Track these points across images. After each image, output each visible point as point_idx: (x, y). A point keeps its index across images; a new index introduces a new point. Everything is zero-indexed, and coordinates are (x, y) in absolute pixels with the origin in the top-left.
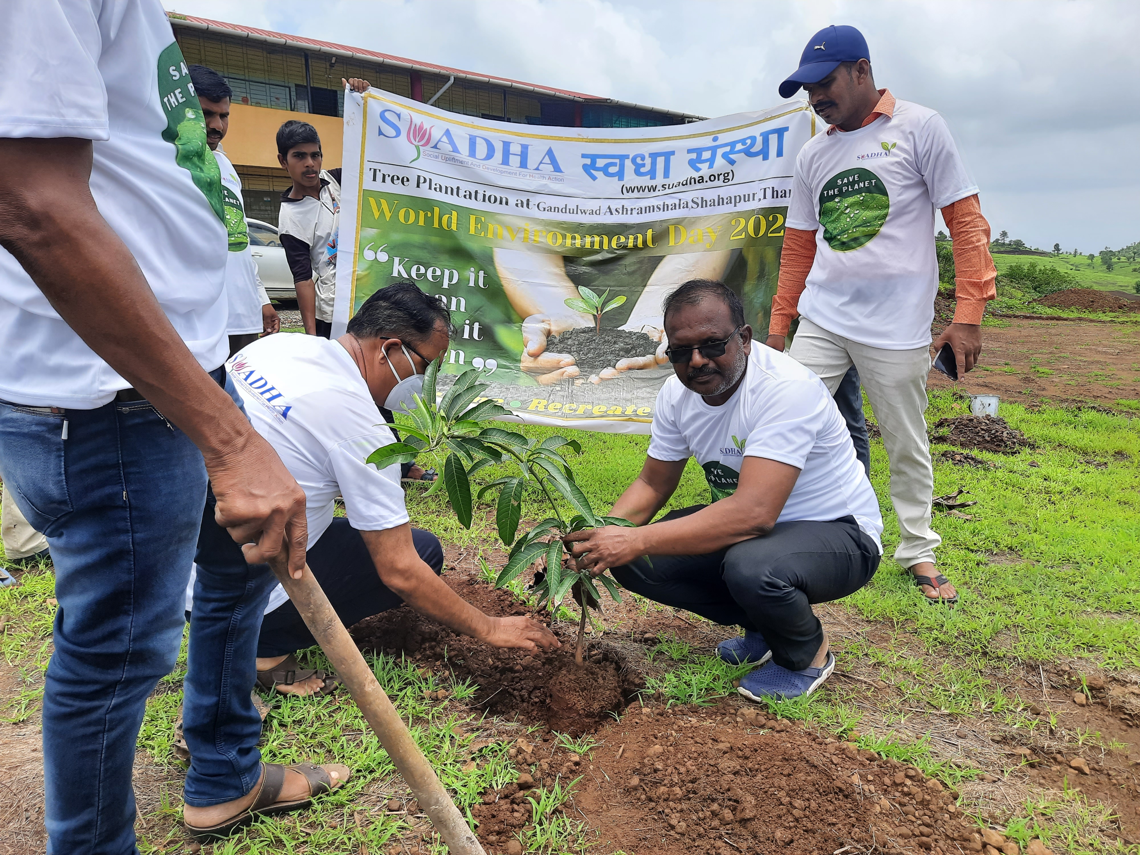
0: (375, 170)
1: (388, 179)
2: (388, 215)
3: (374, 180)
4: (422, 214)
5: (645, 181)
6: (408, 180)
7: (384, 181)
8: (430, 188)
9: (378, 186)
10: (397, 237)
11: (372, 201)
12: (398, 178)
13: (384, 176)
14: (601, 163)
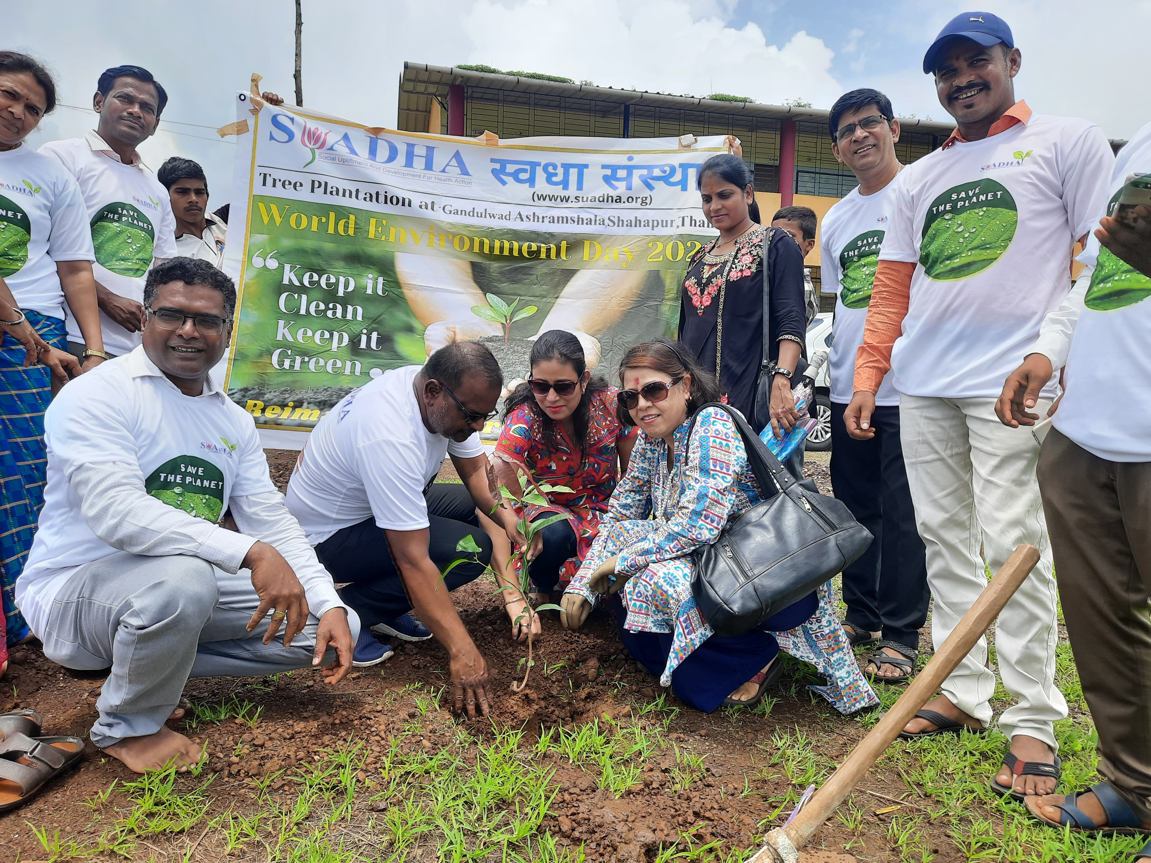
0: (265, 175)
1: (279, 184)
2: (278, 220)
3: (264, 184)
4: (315, 219)
5: (558, 191)
6: (301, 185)
7: (274, 186)
8: (325, 193)
9: (268, 191)
10: (287, 243)
11: (261, 206)
12: (290, 183)
13: (275, 180)
14: (511, 168)
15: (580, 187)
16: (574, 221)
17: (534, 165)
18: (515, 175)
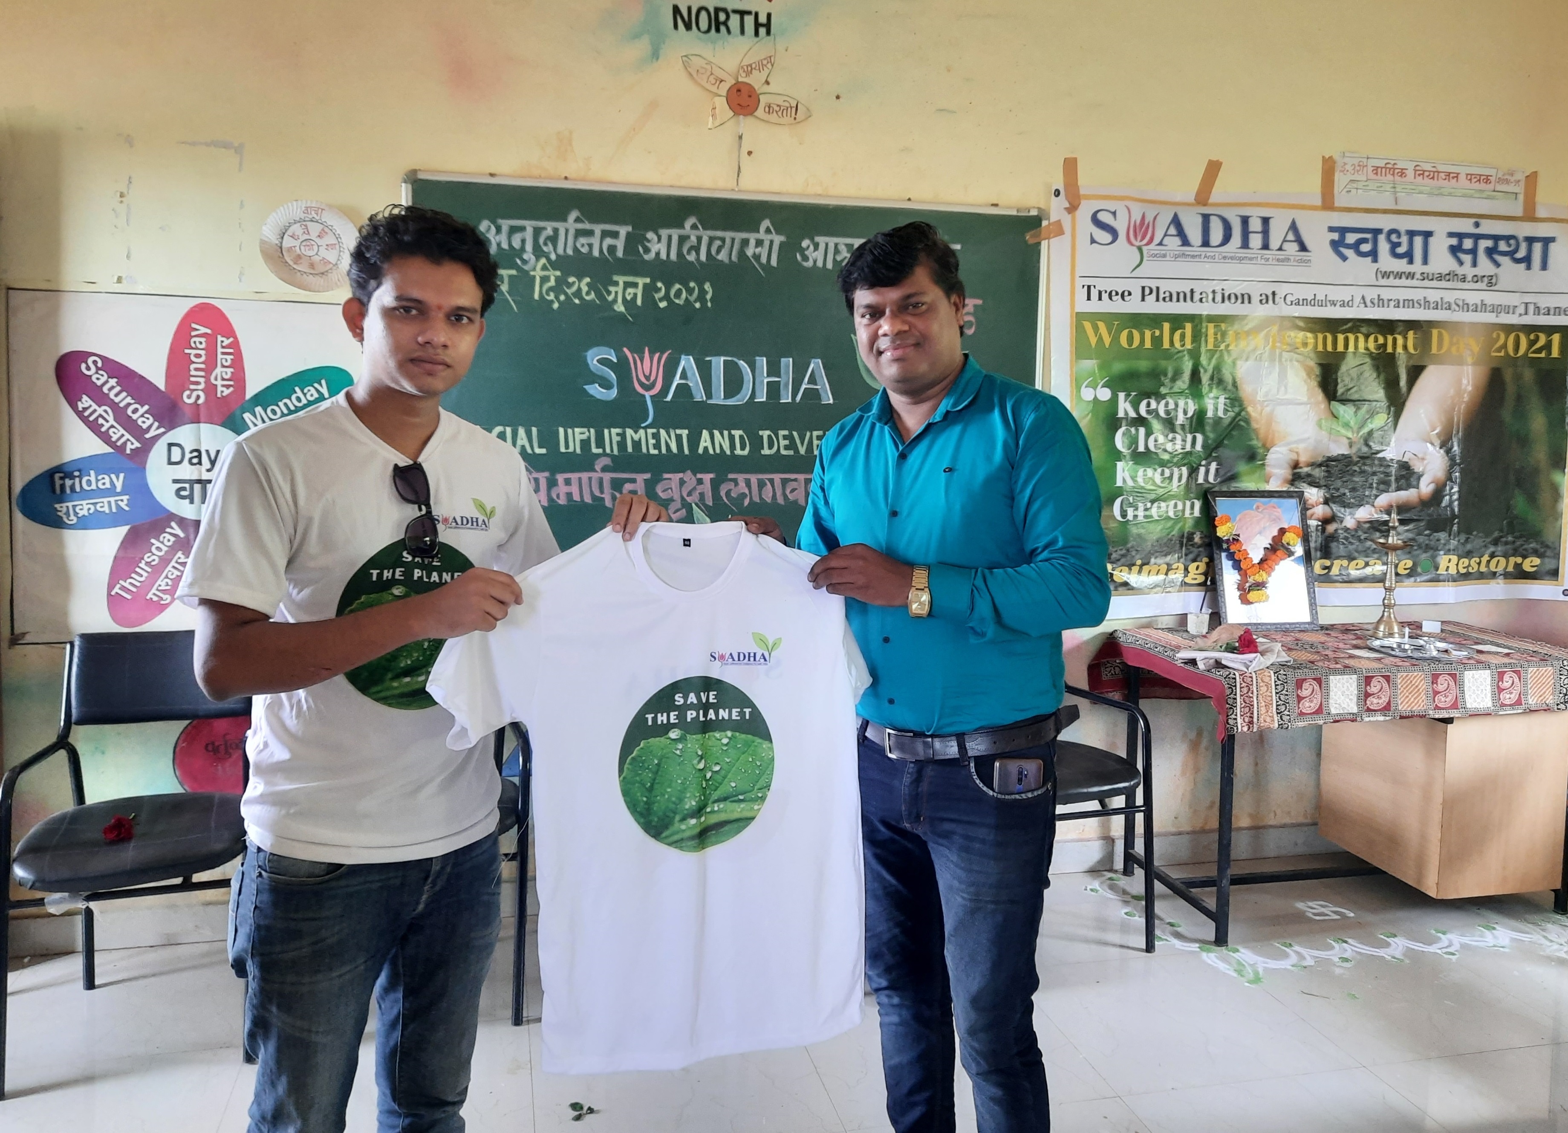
0: (1089, 287)
1: (1105, 296)
2: (1107, 340)
3: (1089, 299)
4: (1148, 334)
5: (1401, 265)
6: (1130, 294)
7: (1100, 299)
8: (1158, 300)
9: (1094, 306)
10: (1118, 367)
11: (1088, 325)
12: (1117, 294)
13: (1100, 293)
14: (1351, 238)
15: (1425, 261)
16: (1420, 305)
17: (1377, 232)
18: (1356, 246)
